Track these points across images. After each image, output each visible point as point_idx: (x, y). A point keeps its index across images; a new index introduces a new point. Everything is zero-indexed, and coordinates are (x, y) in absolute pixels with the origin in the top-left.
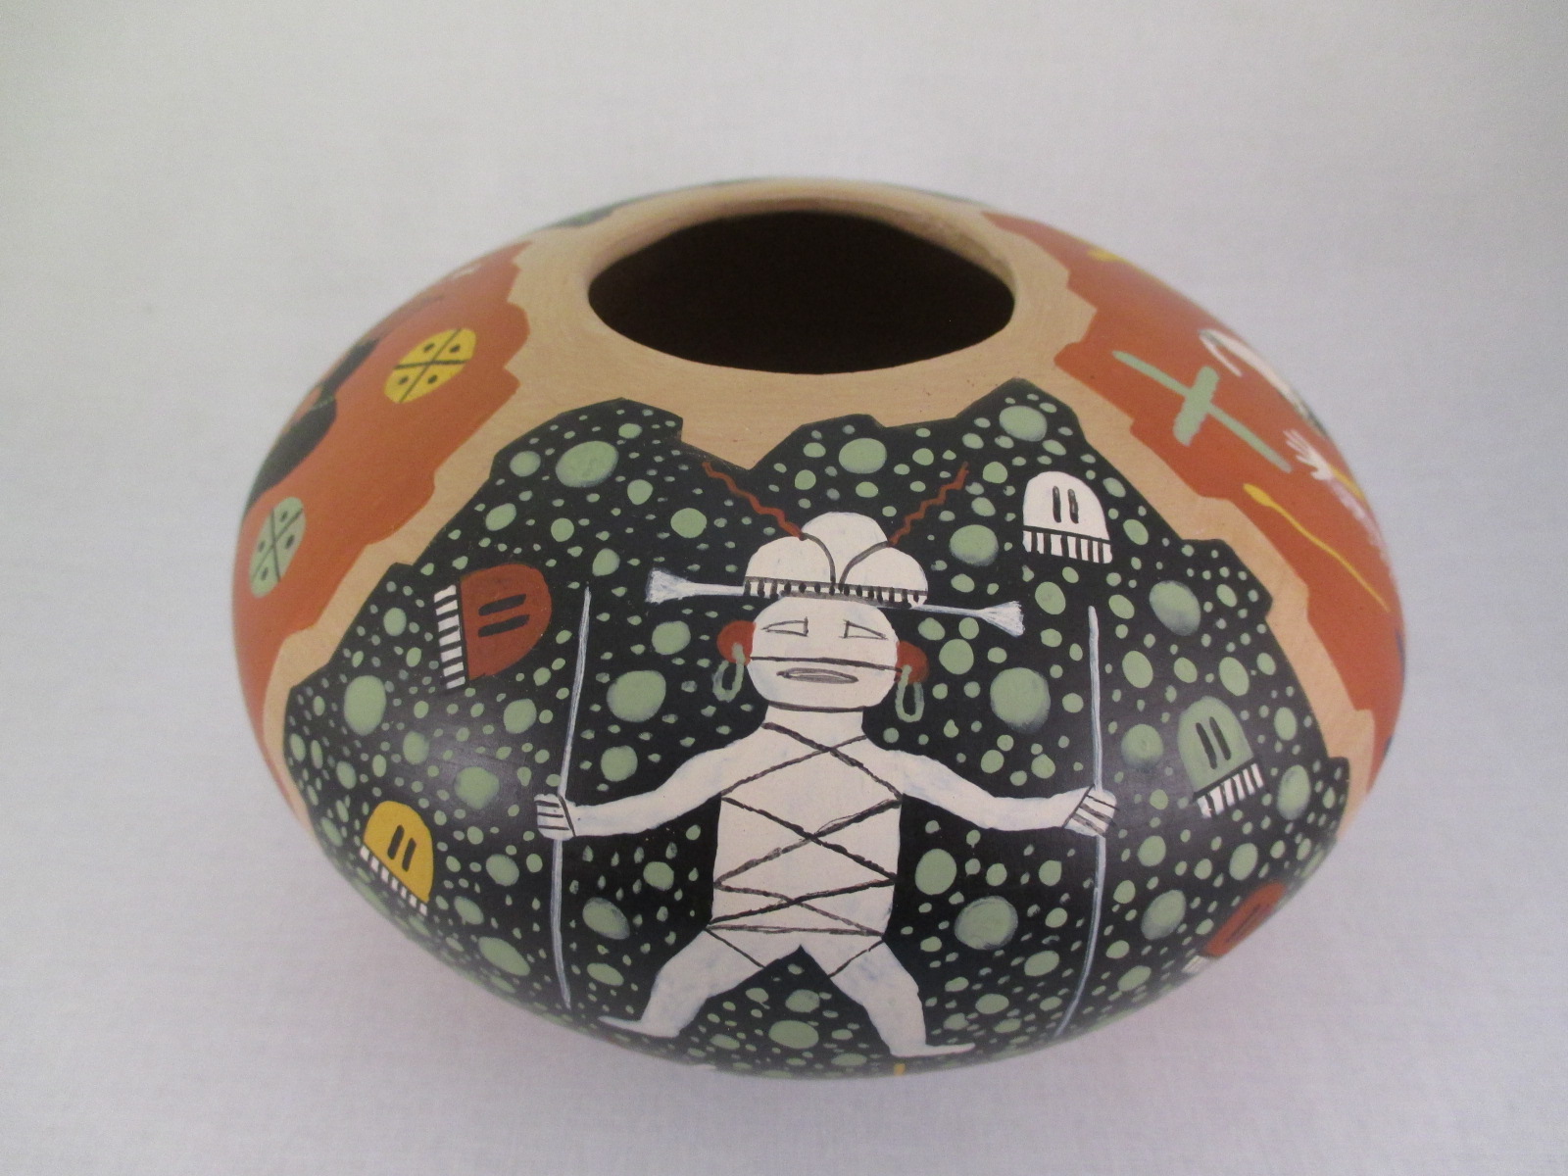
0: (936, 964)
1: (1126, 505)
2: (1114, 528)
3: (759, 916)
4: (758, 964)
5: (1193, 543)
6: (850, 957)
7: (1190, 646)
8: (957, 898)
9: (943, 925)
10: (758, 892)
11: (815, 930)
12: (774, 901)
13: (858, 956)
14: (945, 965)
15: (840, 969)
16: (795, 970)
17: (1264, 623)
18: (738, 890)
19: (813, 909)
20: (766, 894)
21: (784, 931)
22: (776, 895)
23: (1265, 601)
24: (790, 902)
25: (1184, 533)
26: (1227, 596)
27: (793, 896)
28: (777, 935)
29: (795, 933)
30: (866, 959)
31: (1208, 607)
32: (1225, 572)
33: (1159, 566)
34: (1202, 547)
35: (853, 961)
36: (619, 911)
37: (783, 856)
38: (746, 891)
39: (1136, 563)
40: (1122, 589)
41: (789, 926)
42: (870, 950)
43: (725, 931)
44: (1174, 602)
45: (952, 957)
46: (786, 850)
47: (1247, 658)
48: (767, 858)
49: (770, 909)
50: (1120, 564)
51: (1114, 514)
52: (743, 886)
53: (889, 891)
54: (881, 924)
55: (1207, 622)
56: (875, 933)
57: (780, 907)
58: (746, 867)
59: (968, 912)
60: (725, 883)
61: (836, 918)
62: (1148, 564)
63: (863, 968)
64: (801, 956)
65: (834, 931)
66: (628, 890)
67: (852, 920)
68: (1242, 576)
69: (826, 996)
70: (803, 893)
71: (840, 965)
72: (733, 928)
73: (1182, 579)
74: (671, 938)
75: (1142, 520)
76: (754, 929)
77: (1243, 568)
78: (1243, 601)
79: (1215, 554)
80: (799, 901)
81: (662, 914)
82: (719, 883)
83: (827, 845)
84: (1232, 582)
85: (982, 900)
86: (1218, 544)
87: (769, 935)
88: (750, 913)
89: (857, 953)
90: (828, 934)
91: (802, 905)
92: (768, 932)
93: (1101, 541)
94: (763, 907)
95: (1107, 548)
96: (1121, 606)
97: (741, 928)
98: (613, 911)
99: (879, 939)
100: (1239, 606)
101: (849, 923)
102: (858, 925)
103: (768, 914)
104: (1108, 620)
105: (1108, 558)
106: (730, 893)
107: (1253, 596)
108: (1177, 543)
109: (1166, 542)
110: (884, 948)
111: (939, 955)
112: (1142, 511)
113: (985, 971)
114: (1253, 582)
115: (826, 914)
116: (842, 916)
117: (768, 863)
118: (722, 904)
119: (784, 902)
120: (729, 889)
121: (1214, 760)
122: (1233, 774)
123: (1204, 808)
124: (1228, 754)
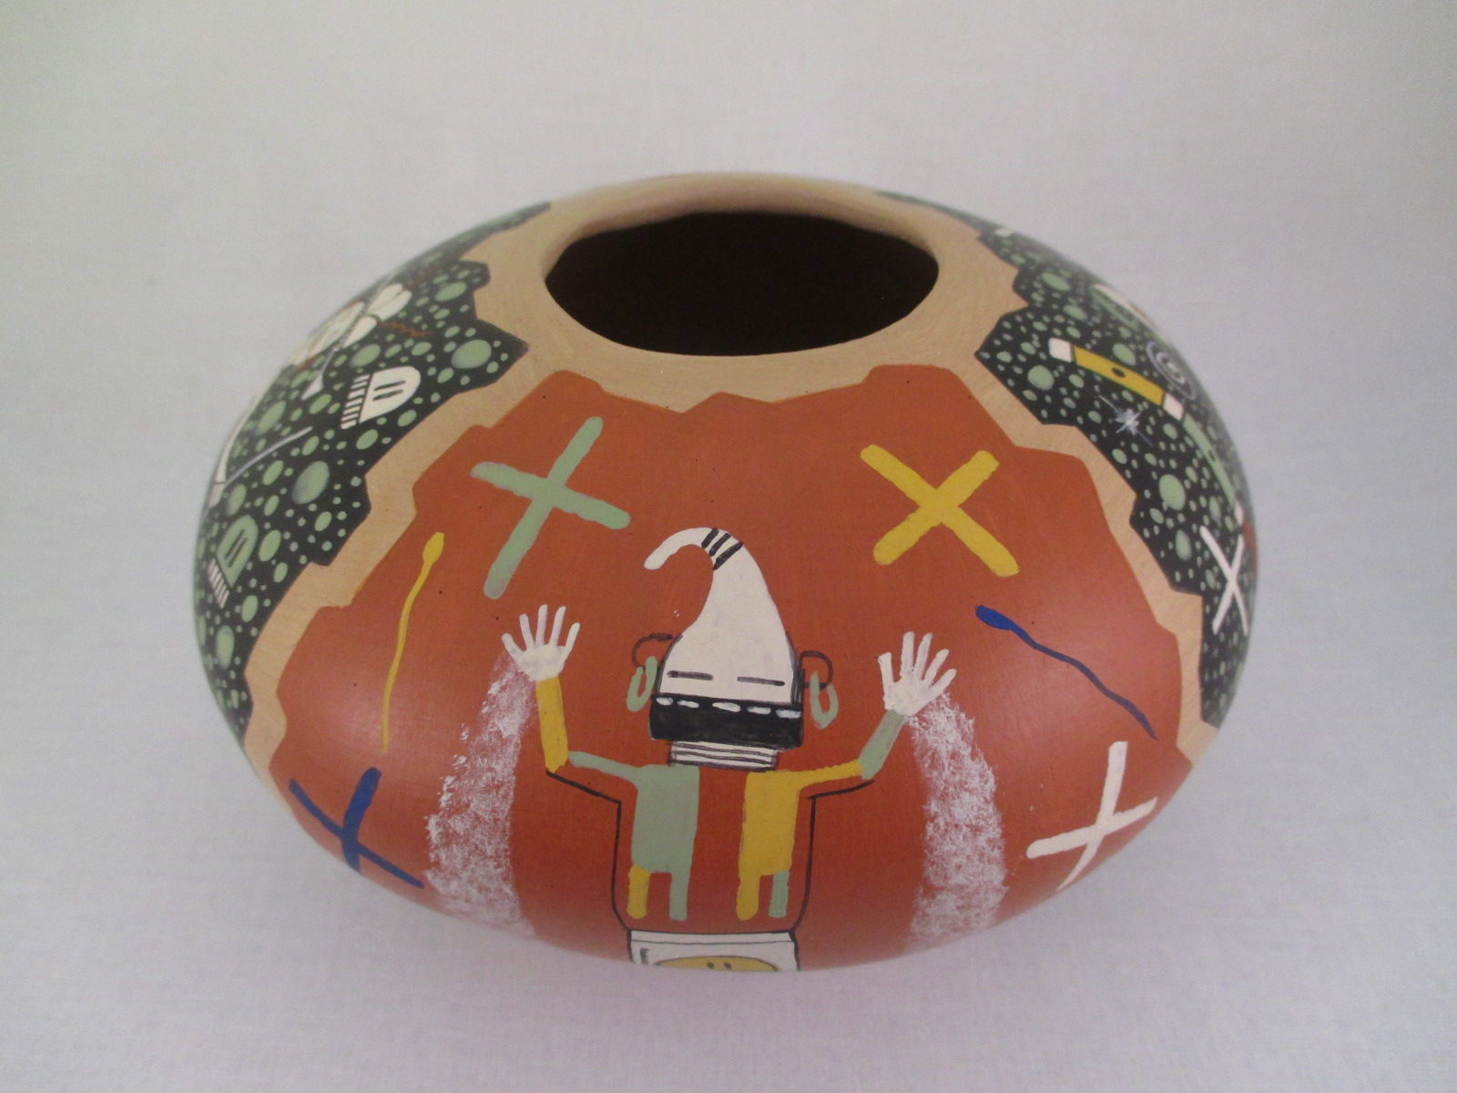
1: (391, 429)
2: (371, 424)
5: (363, 486)
7: (286, 502)
17: (308, 561)
23: (325, 559)
25: (371, 476)
26: (323, 521)
31: (313, 508)
32: (342, 516)
33: (341, 462)
34: (361, 493)
39: (341, 445)
40: (323, 441)
44: (315, 480)
47: (282, 554)
50: (342, 435)
51: (382, 422)
55: (302, 510)
62: (342, 454)
68: (342, 533)
73: (331, 481)
75: (378, 442)
77: (349, 532)
78: (322, 537)
79: (356, 505)
84: (335, 524)
86: (366, 508)
93: (357, 419)
95: (353, 423)
96: (310, 446)
100: (317, 534)
104: (300, 443)
105: (345, 426)
107: (327, 546)
108: (362, 472)
109: (361, 463)
112: (386, 440)
114: (339, 543)
121: (227, 555)
122: (224, 576)
123: (211, 567)
124: (231, 564)
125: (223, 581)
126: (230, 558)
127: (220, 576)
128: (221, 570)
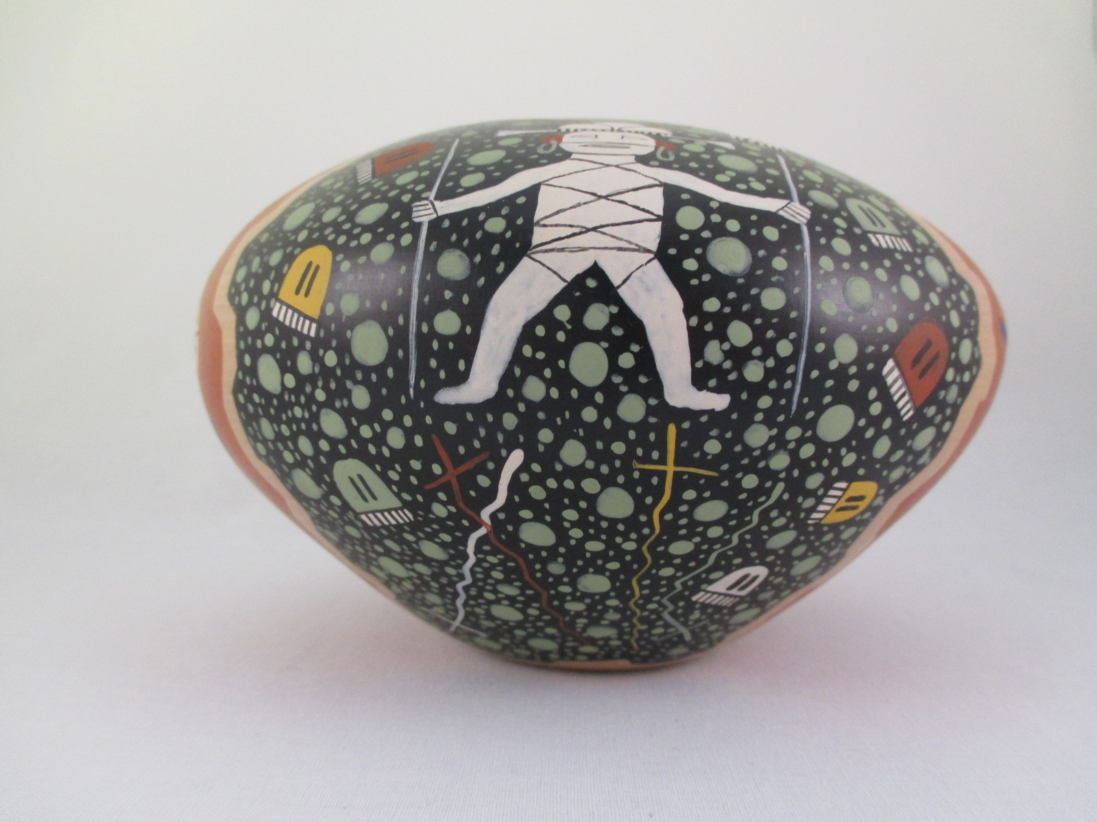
0: (694, 282)
3: (566, 240)
4: (564, 280)
6: (632, 271)
8: (706, 234)
9: (698, 251)
10: (565, 226)
11: (606, 248)
12: (577, 230)
13: (637, 269)
14: (701, 283)
15: (625, 281)
16: (591, 283)
18: (552, 226)
19: (605, 234)
20: (571, 226)
21: (584, 249)
22: (578, 226)
24: (588, 230)
27: (590, 226)
28: (579, 253)
29: (591, 251)
30: (643, 272)
35: (634, 274)
36: (464, 255)
37: (583, 206)
38: (557, 225)
41: (587, 246)
42: (646, 264)
43: (540, 254)
45: (706, 278)
46: (585, 203)
48: (571, 208)
49: (574, 235)
52: (555, 223)
53: (658, 225)
54: (654, 246)
56: (648, 251)
57: (580, 233)
58: (557, 213)
59: (715, 245)
60: (542, 223)
61: (621, 239)
63: (641, 280)
64: (595, 271)
65: (620, 249)
66: (472, 238)
67: (632, 240)
69: (614, 309)
70: (598, 225)
71: (625, 277)
72: (546, 251)
74: (501, 268)
76: (562, 250)
80: (594, 229)
81: (496, 250)
82: (538, 223)
83: (613, 200)
85: (724, 238)
87: (574, 254)
88: (560, 239)
89: (637, 267)
90: (615, 251)
91: (597, 232)
92: (572, 252)
94: (569, 234)
97: (552, 250)
98: (460, 256)
99: (652, 256)
101: (630, 243)
102: (636, 245)
103: (572, 239)
106: (546, 228)
110: (656, 263)
111: (697, 274)
113: (732, 295)
115: (614, 237)
116: (626, 238)
117: (573, 210)
118: (539, 235)
119: (584, 230)
120: (545, 226)
121: (874, 223)
122: (890, 235)
123: (874, 241)
124: (883, 226)
125: (893, 238)
126: (878, 223)
127: (887, 237)
128: (883, 234)
